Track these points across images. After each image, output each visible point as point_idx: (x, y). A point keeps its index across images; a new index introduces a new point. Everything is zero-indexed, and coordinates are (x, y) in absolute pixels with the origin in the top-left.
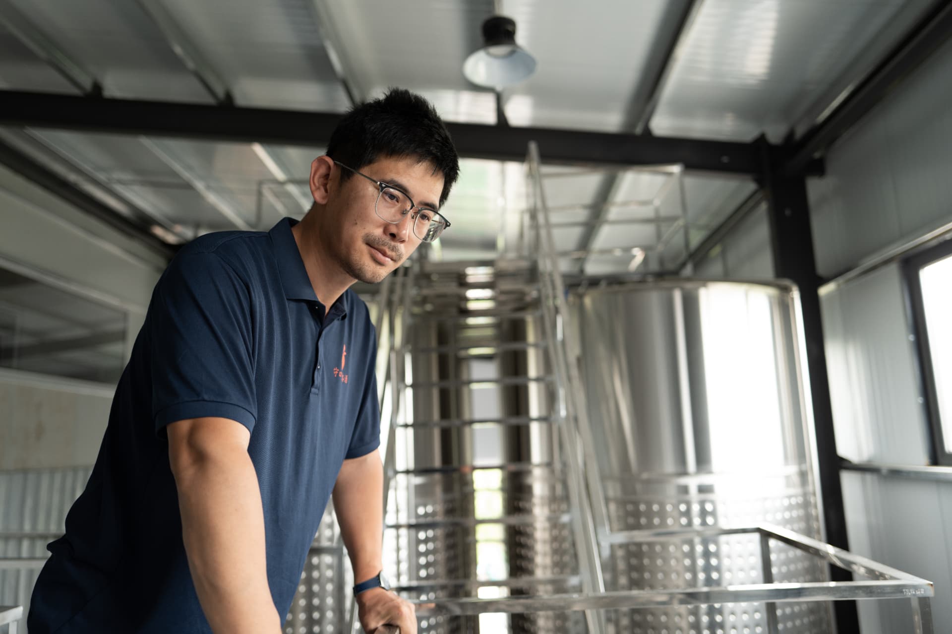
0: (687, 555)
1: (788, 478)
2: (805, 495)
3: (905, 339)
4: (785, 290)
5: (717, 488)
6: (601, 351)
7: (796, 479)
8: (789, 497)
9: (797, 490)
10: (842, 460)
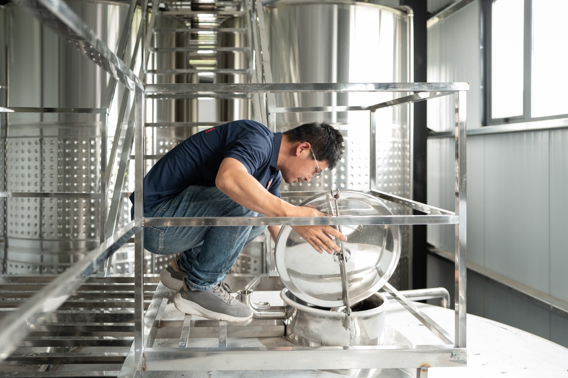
0: (326, 181)
1: (394, 130)
2: (404, 143)
3: (477, 48)
4: (405, 12)
5: (349, 133)
6: (283, 44)
7: (398, 133)
8: (394, 142)
9: (400, 140)
10: (430, 130)
